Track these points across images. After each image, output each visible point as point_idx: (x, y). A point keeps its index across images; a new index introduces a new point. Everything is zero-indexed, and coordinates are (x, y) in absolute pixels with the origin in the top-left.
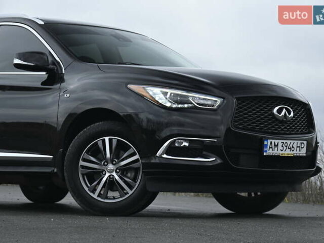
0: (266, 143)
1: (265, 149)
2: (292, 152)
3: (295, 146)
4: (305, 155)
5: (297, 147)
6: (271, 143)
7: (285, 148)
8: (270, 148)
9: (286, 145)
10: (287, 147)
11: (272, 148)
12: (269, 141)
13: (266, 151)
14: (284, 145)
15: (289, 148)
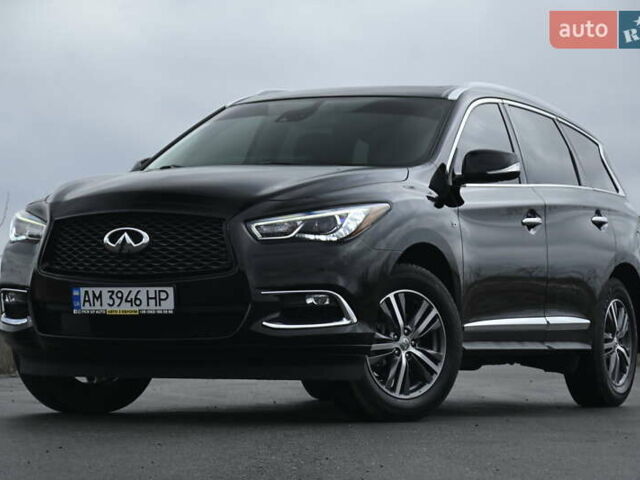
0: (76, 293)
1: (76, 304)
2: (137, 309)
3: (143, 296)
4: (171, 312)
5: (148, 298)
6: (87, 292)
7: (117, 301)
8: (85, 301)
9: (120, 295)
10: (121, 298)
11: (89, 301)
12: (83, 290)
13: (79, 308)
14: (114, 297)
15: (126, 301)
